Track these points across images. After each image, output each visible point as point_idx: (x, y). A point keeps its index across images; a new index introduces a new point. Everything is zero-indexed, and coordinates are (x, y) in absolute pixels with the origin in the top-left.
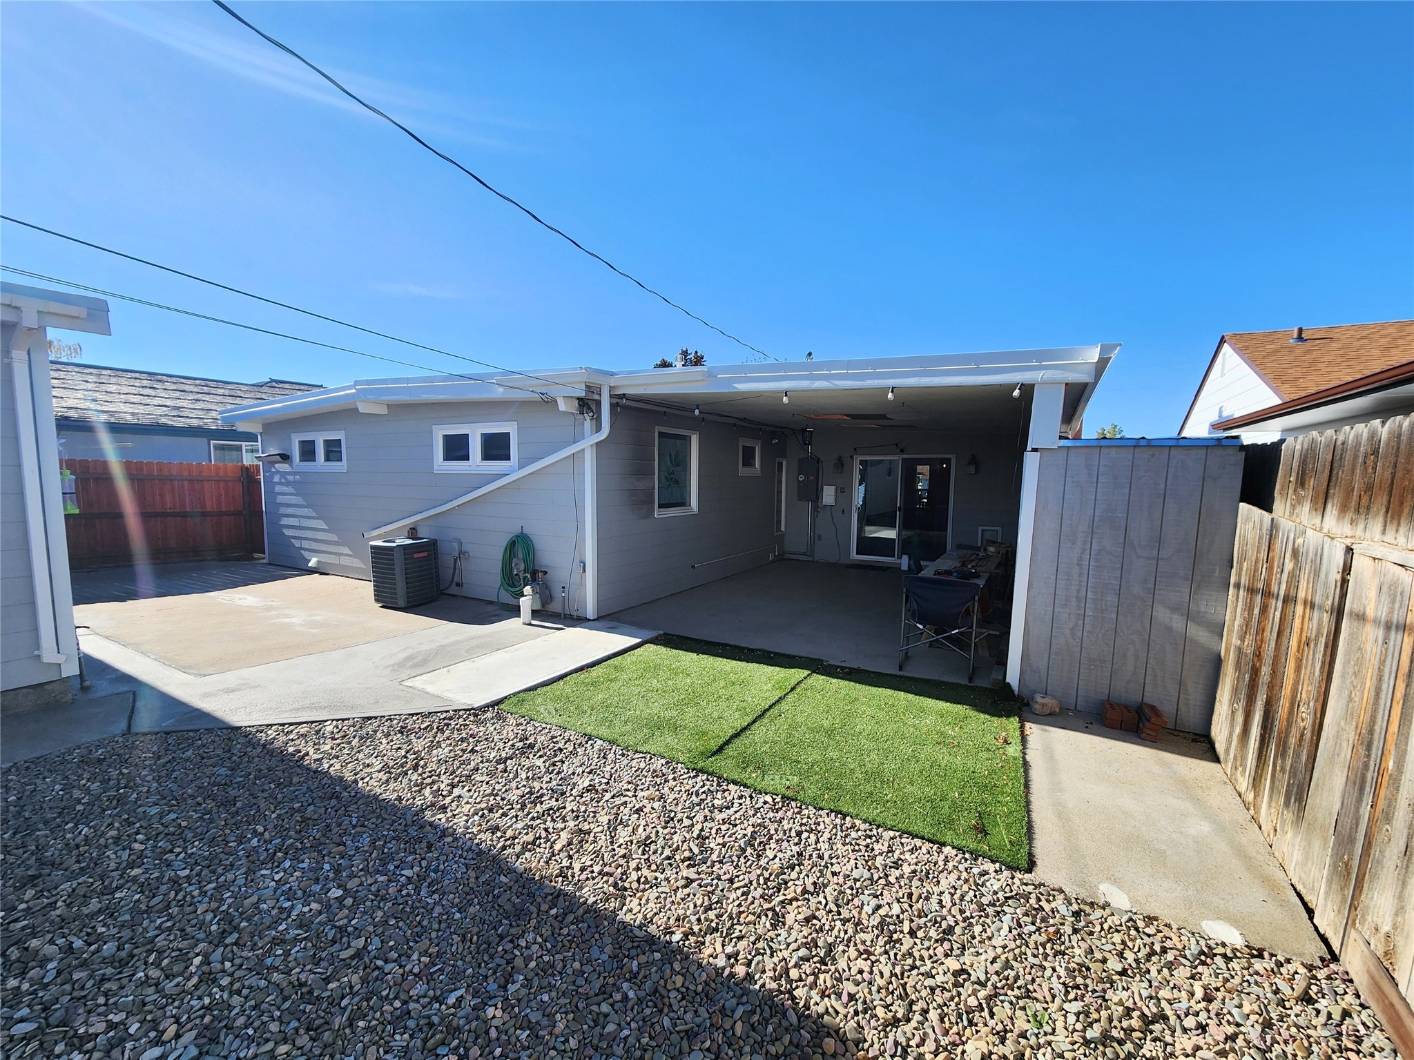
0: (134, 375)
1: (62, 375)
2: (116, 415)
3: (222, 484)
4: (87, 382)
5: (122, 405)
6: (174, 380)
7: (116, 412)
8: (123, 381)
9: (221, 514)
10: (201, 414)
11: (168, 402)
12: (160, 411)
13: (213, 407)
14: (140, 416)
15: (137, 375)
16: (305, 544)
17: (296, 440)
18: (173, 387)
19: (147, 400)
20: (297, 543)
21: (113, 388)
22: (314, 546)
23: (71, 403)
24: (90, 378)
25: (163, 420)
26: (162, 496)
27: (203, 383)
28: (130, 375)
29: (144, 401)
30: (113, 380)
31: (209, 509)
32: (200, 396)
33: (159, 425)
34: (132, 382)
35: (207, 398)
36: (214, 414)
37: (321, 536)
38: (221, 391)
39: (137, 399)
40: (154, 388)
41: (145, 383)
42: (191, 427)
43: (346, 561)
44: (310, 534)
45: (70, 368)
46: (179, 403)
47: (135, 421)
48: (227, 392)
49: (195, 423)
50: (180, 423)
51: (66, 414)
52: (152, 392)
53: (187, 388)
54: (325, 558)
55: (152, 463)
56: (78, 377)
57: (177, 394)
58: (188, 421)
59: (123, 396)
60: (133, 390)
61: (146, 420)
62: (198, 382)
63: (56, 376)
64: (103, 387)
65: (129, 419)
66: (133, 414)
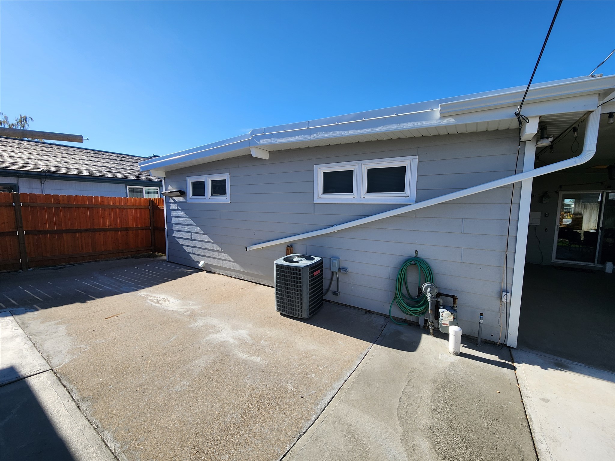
0: (87, 151)
1: (49, 149)
2: (77, 170)
3: (138, 210)
4: (62, 153)
5: (80, 165)
6: (107, 154)
7: (77, 169)
8: (81, 153)
9: (137, 229)
10: (122, 171)
11: (105, 165)
12: (100, 169)
13: (128, 167)
14: (90, 172)
15: (89, 151)
16: (195, 251)
17: (190, 181)
18: (107, 157)
19: (94, 163)
20: (188, 250)
21: (76, 157)
22: (201, 252)
23: (53, 163)
24: (64, 152)
25: (103, 174)
26: (104, 218)
27: (122, 156)
28: (85, 151)
29: (92, 164)
30: (76, 153)
31: (131, 226)
32: (121, 162)
33: (100, 176)
34: (86, 154)
35: (124, 163)
36: (129, 171)
37: (207, 246)
38: (131, 160)
39: (89, 162)
40: (97, 157)
41: (93, 155)
42: (117, 178)
43: (225, 264)
44: (199, 244)
45: (54, 146)
46: (110, 165)
47: (88, 174)
48: (134, 161)
49: (119, 175)
50: (111, 175)
51: (49, 170)
52: (96, 159)
53: (114, 158)
54: (210, 261)
55: (98, 197)
56: (58, 151)
57: (109, 161)
58: (115, 174)
59: (81, 161)
60: (86, 158)
61: (93, 173)
62: (119, 155)
63: (46, 150)
64: (71, 156)
65: (84, 173)
66: (86, 170)
